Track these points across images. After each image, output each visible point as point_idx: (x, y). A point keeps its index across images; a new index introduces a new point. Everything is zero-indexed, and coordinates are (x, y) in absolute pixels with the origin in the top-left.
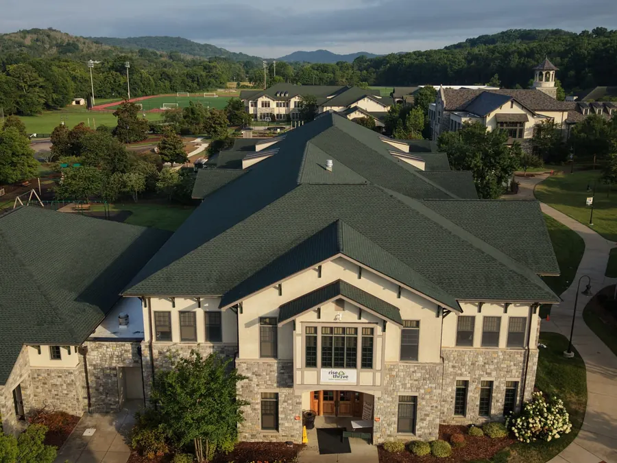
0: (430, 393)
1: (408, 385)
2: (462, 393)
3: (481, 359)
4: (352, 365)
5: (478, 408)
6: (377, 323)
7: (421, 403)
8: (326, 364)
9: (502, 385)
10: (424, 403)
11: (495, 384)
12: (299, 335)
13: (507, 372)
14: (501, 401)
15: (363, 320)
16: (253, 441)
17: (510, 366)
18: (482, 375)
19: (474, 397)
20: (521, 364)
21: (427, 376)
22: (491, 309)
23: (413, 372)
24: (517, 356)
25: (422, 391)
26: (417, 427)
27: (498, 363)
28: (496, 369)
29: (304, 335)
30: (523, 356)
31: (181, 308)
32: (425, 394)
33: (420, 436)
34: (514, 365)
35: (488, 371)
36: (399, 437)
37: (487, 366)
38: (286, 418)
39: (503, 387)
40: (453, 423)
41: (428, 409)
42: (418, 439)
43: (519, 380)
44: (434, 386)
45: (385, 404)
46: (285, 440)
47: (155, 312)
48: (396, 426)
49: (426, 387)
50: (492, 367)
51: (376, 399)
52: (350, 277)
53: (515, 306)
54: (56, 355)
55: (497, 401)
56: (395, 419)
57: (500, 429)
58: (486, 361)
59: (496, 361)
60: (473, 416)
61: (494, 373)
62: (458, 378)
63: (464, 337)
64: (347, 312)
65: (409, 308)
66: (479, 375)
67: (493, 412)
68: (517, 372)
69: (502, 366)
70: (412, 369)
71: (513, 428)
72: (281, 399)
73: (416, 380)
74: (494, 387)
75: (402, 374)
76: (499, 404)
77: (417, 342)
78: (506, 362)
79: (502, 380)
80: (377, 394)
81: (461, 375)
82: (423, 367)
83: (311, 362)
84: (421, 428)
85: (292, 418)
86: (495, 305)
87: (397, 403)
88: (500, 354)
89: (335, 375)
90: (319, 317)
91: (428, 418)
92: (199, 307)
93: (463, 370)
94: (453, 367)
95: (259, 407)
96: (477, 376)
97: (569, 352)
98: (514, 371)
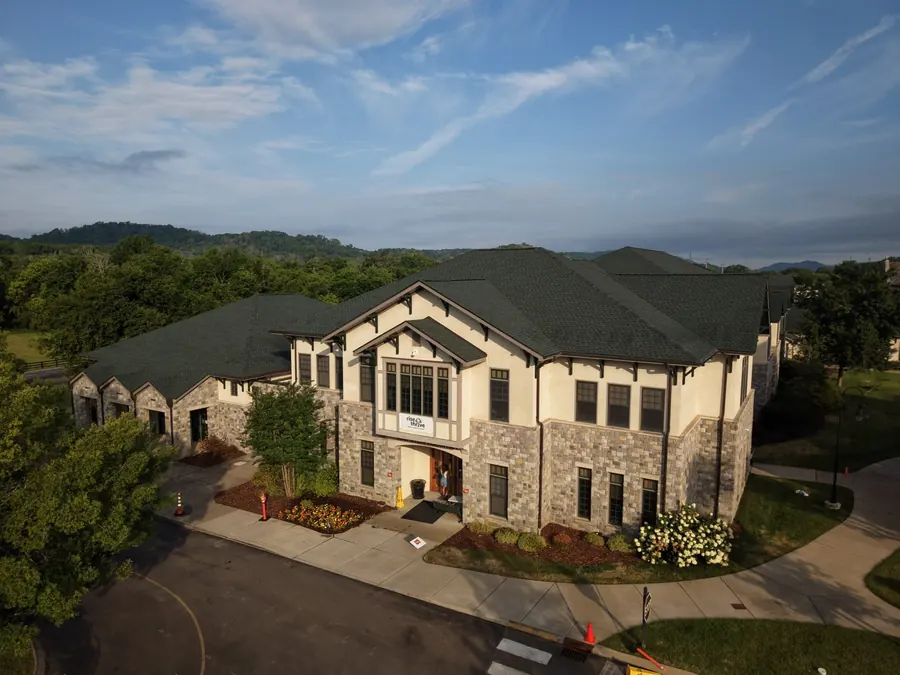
0: (522, 465)
1: (497, 452)
2: (585, 486)
3: (606, 441)
4: (429, 412)
5: (607, 512)
6: (451, 363)
7: (512, 478)
8: (405, 409)
9: (635, 483)
10: (515, 478)
11: (627, 479)
12: (380, 372)
13: (641, 464)
14: (635, 505)
15: (438, 359)
16: (352, 494)
17: (644, 457)
18: (608, 465)
19: (600, 494)
20: (659, 456)
21: (518, 442)
22: (617, 375)
23: (502, 435)
24: (652, 443)
25: (512, 462)
26: (509, 510)
27: (628, 449)
28: (626, 458)
29: (385, 372)
30: (661, 443)
31: (318, 353)
32: (516, 466)
33: (512, 523)
34: (650, 455)
35: (616, 460)
36: (491, 520)
37: (614, 452)
38: (379, 473)
39: (638, 487)
40: (575, 526)
41: (521, 486)
42: (510, 526)
43: (658, 478)
44: (526, 456)
45: (474, 473)
46: (378, 499)
47: (300, 354)
48: (487, 503)
49: (517, 457)
50: (621, 454)
51: (464, 464)
52: (438, 314)
53: (649, 372)
54: (234, 392)
55: (630, 505)
56: (486, 494)
57: (625, 541)
58: (612, 445)
59: (624, 446)
60: (599, 520)
61: (623, 464)
62: (578, 464)
63: (585, 410)
64: (423, 348)
65: (498, 355)
66: (604, 464)
67: (625, 520)
68: (654, 466)
69: (633, 454)
70: (501, 432)
71: (636, 540)
72: (377, 449)
73: (505, 446)
74: (625, 484)
75: (490, 436)
76: (633, 510)
77: (507, 397)
78: (639, 450)
79: (634, 475)
80: (465, 458)
81: (582, 460)
82: (512, 429)
83: (391, 406)
84: (513, 511)
85: (386, 474)
86: (621, 369)
87: (488, 473)
88: (630, 437)
89: (414, 423)
90: (397, 353)
91: (520, 500)
92: (332, 351)
93: (584, 454)
94: (572, 447)
95: (358, 455)
96: (601, 465)
97: (833, 501)
98: (650, 465)
